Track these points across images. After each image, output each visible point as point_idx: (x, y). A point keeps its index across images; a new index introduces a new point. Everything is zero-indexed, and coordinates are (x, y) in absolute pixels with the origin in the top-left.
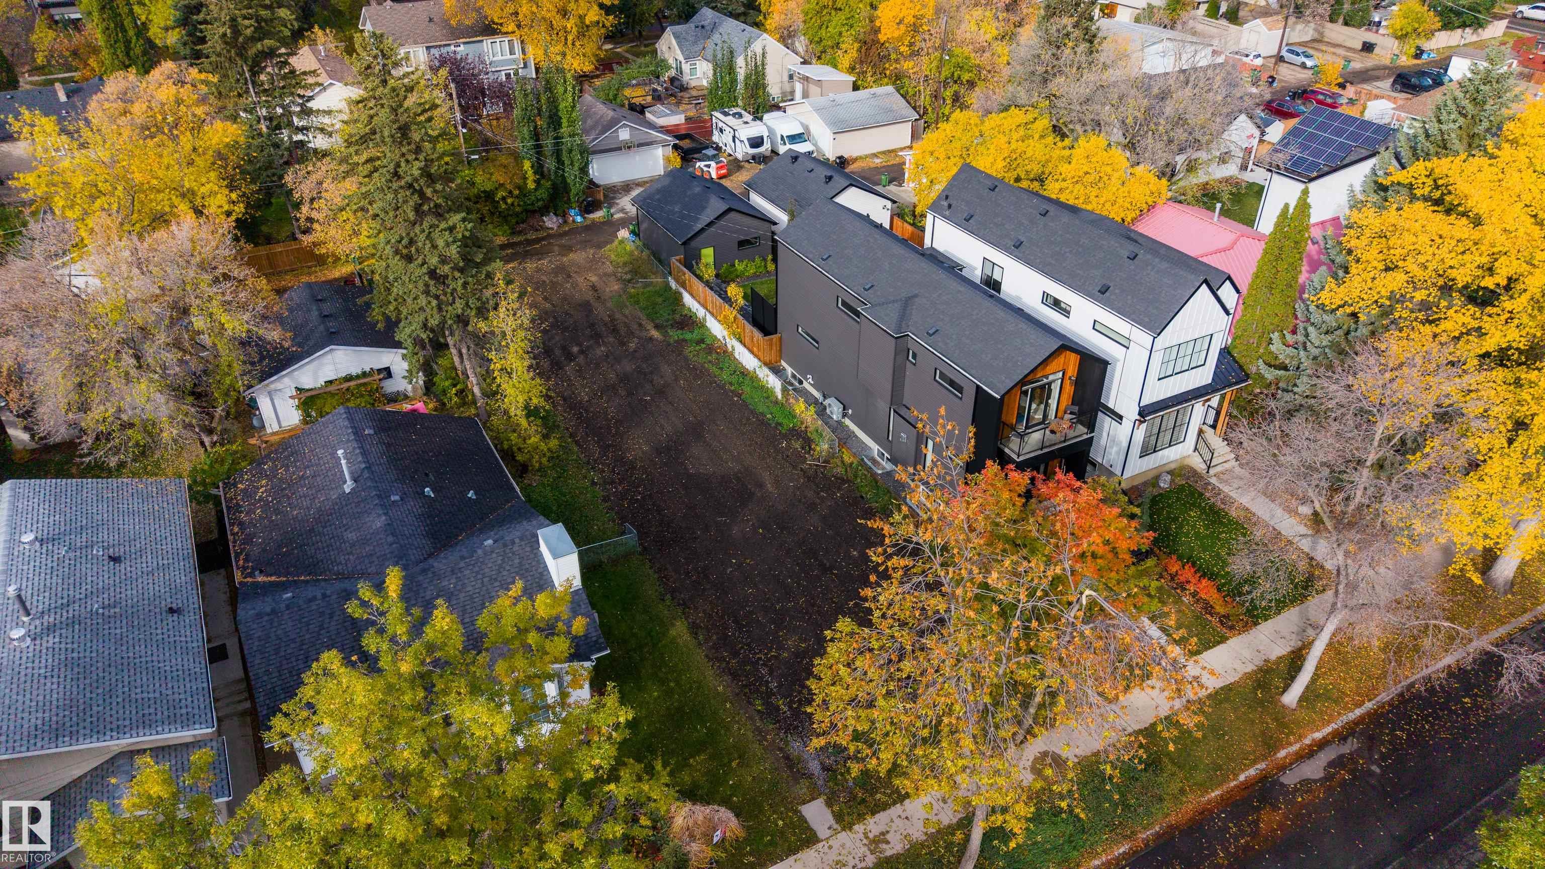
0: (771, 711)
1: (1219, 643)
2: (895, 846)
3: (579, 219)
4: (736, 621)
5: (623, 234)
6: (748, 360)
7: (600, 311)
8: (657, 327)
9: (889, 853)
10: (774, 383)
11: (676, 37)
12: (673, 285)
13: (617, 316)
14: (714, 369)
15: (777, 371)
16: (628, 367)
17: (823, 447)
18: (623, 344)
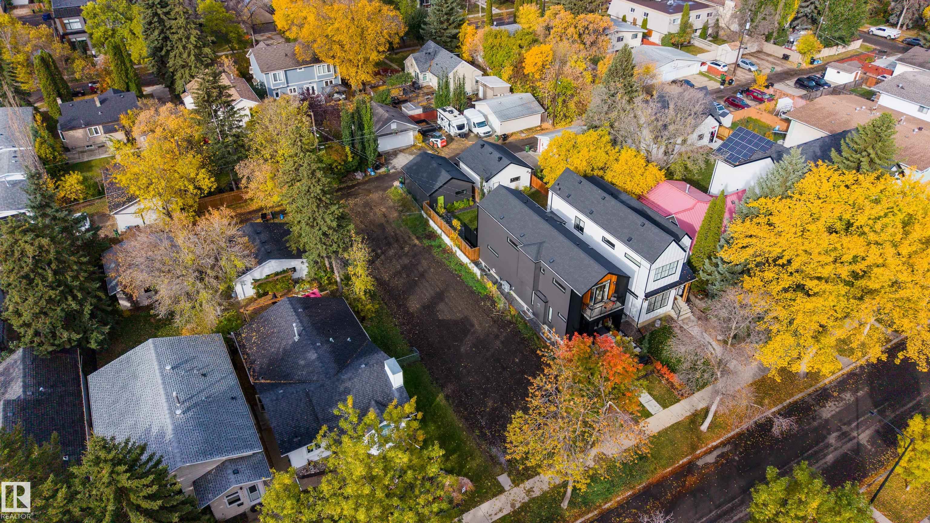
0: (483, 436)
1: (676, 402)
2: (537, 493)
3: (373, 173)
4: (466, 394)
5: (396, 184)
6: (464, 259)
7: (389, 229)
8: (418, 238)
9: (534, 496)
10: (476, 271)
11: (416, 59)
12: (425, 216)
13: (398, 232)
14: (447, 262)
15: (477, 264)
16: (406, 261)
17: (501, 305)
18: (402, 248)
